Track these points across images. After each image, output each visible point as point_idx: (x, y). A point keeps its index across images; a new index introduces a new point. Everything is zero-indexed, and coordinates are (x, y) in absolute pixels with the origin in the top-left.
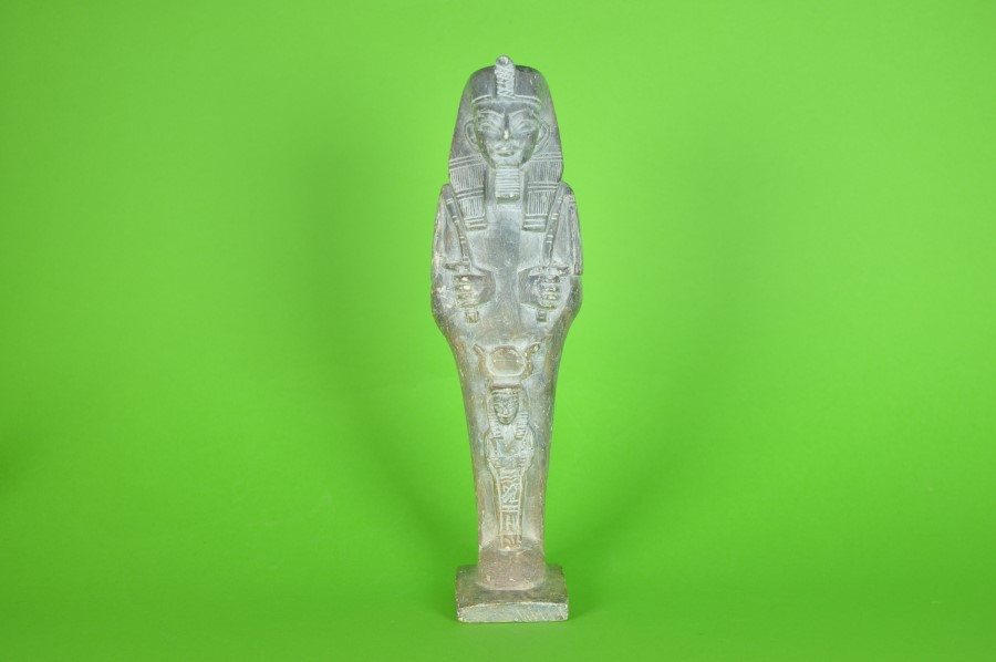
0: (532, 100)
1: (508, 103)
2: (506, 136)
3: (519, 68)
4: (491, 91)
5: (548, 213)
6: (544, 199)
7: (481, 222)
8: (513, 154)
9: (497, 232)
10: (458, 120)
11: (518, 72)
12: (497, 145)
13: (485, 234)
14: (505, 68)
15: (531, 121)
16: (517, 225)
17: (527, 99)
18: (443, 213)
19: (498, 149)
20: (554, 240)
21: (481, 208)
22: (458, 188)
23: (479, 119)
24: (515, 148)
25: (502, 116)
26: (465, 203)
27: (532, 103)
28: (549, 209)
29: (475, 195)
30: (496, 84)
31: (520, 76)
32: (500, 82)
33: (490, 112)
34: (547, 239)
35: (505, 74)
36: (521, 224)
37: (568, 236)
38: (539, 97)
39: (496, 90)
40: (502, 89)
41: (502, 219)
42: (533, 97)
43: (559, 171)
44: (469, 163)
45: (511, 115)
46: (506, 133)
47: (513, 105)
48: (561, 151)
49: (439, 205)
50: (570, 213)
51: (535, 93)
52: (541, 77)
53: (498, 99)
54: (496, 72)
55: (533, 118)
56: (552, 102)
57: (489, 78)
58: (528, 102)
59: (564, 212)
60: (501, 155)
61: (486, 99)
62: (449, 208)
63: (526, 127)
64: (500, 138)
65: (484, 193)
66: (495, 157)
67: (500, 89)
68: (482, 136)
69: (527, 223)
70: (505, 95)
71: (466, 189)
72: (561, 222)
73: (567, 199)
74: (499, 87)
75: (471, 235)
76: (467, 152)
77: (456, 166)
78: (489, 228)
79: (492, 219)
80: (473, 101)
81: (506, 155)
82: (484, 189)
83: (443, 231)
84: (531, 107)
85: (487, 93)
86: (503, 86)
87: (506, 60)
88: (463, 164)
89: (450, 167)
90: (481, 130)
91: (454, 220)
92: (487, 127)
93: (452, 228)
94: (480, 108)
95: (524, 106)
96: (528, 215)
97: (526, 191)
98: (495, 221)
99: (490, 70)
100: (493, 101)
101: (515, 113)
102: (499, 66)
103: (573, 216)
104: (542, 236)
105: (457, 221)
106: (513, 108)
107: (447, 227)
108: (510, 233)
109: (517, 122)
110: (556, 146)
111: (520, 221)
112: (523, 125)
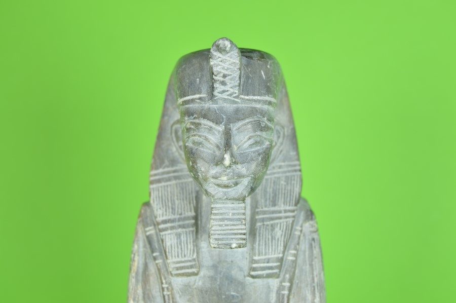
0: (265, 102)
1: (230, 107)
2: (227, 162)
3: (246, 53)
4: (205, 88)
5: (284, 252)
6: (278, 233)
7: (191, 267)
8: (236, 184)
9: (213, 279)
10: (163, 115)
11: (245, 60)
12: (214, 171)
13: (198, 282)
14: (226, 57)
15: (264, 134)
16: (241, 269)
17: (258, 101)
18: (141, 244)
19: (215, 177)
20: (290, 289)
21: (191, 246)
22: (160, 214)
23: (188, 130)
24: (240, 176)
25: (221, 128)
26: (170, 239)
27: (266, 107)
28: (285, 247)
29: (183, 227)
30: (213, 81)
31: (247, 65)
32: (219, 78)
33: (204, 122)
34: (281, 288)
35: (226, 66)
36: (246, 268)
37: (309, 280)
38: (274, 97)
39: (213, 88)
40: (222, 88)
41: (220, 262)
42: (267, 98)
43: (297, 190)
44: (176, 178)
45: (234, 127)
46: (227, 157)
47: (237, 111)
48: (298, 159)
49: (136, 233)
50: (311, 247)
51: (269, 91)
52: (276, 64)
53: (216, 102)
54: (212, 63)
55: (267, 128)
56: (287, 95)
57: (202, 69)
58: (258, 106)
59: (304, 246)
60: (218, 185)
61: (198, 100)
62: (149, 240)
63: (256, 143)
64: (219, 162)
65: (196, 225)
66: (211, 188)
67: (219, 87)
68: (191, 155)
69: (254, 269)
70: (225, 96)
71: (172, 217)
72: (300, 261)
73: (307, 226)
74: (216, 85)
75: (178, 282)
76: (173, 162)
77: (159, 181)
78: (201, 274)
79: (207, 259)
80: (180, 101)
81: (226, 186)
82: (196, 218)
83: (141, 271)
84: (263, 113)
85: (200, 93)
86: (223, 83)
87: (227, 44)
88: (169, 180)
89: (152, 183)
90: (190, 144)
91: (155, 259)
92: (200, 143)
93: (152, 269)
94: (189, 113)
95: (253, 112)
96: (256, 258)
97: (253, 222)
98: (211, 263)
99: (204, 55)
100: (208, 105)
101: (240, 123)
102: (216, 54)
103: (316, 251)
104: (274, 283)
105: (159, 261)
106: (238, 115)
107: (146, 266)
108: (231, 280)
109: (243, 138)
110: (293, 153)
111: (245, 264)
112: (251, 141)
